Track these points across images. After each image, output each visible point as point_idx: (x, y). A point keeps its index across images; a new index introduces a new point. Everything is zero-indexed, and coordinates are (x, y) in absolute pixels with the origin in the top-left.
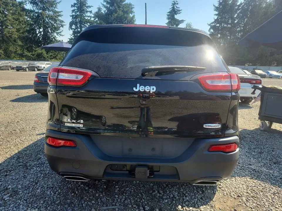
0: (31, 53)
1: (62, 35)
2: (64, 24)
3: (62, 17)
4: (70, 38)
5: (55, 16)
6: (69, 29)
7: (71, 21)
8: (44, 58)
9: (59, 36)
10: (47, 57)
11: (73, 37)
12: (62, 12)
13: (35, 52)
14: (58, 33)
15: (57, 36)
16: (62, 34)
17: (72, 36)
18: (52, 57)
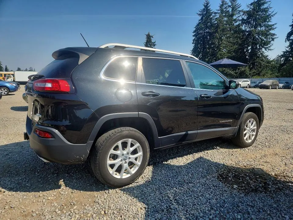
0: (234, 72)
1: (271, 50)
2: (275, 37)
3: (275, 29)
4: (285, 51)
5: (266, 31)
6: (286, 41)
7: (291, 30)
8: (246, 75)
9: (268, 50)
10: (250, 74)
11: (290, 49)
12: (276, 24)
13: (238, 70)
14: (267, 48)
15: (265, 51)
16: (271, 48)
17: (288, 48)
18: (255, 74)
